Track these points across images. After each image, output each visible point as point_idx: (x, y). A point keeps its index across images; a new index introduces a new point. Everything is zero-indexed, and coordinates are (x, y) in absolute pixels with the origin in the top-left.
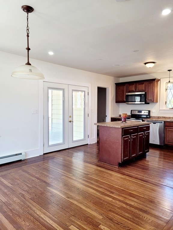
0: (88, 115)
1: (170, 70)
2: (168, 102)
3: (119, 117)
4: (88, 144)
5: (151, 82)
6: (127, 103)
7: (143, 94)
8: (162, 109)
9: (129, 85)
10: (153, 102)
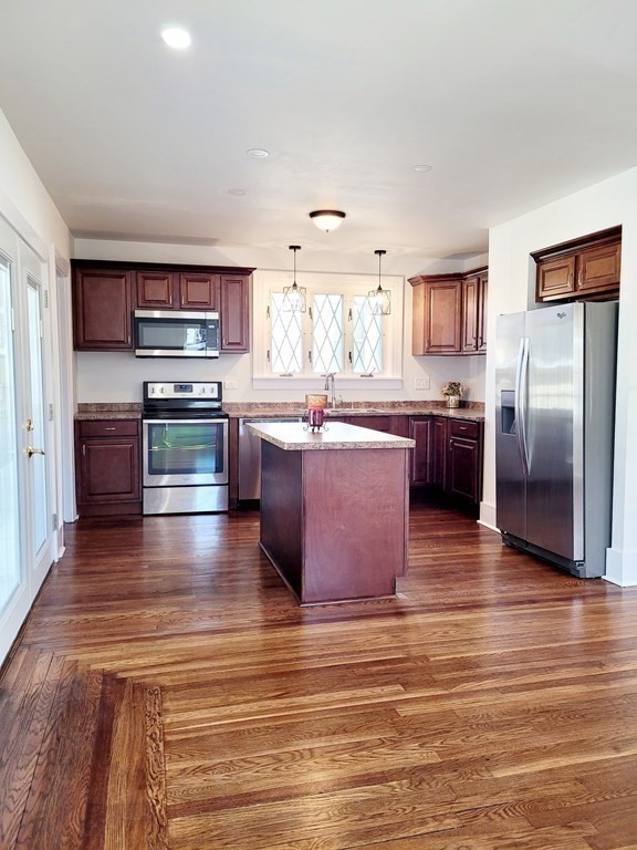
1: (295, 248)
2: (274, 353)
4: (54, 562)
5: (236, 277)
6: (139, 352)
7: (212, 321)
8: (259, 376)
9: (146, 278)
10: (246, 350)
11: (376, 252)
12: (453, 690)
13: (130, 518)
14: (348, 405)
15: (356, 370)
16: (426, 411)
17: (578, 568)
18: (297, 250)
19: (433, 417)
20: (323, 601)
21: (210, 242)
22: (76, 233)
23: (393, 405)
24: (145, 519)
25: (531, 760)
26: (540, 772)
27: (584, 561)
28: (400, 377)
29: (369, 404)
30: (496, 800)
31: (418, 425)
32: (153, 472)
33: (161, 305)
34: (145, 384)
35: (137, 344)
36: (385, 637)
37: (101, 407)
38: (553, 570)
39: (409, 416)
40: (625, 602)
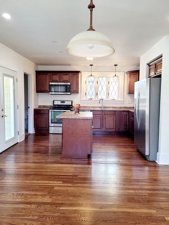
0: (18, 107)
1: (91, 65)
2: (87, 93)
3: (39, 107)
4: (18, 142)
5: (75, 74)
6: (50, 93)
7: (68, 85)
8: (83, 99)
9: (53, 75)
10: (78, 93)
11: (115, 65)
12: (74, 185)
13: (46, 134)
14: (107, 107)
15: (110, 98)
16: (127, 110)
17: (147, 157)
18: (92, 66)
19: (129, 111)
20: (68, 158)
21: (69, 65)
22: (37, 64)
23: (121, 108)
24: (50, 135)
25: (74, 206)
26: (73, 210)
27: (149, 155)
28: (123, 100)
29: (113, 108)
30: (53, 214)
31: (124, 114)
32: (52, 123)
33: (57, 81)
34: (54, 101)
35: (50, 91)
36: (73, 169)
37: (44, 106)
38: (142, 157)
39: (121, 111)
40: (160, 169)
